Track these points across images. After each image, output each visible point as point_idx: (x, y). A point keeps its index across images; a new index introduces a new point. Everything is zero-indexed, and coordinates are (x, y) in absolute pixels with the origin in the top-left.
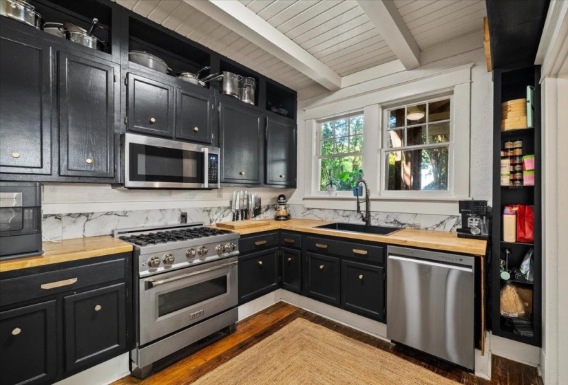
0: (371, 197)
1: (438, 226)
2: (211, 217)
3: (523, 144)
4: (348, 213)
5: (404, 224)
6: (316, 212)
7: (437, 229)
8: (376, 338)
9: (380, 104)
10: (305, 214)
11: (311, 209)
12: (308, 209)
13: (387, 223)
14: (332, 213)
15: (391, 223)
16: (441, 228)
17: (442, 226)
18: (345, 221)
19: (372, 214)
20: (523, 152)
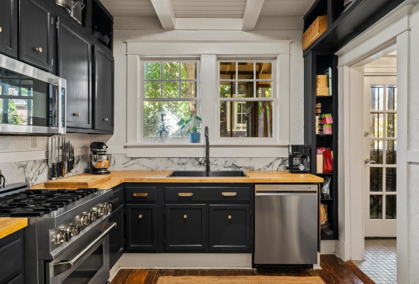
0: (211, 143)
1: (268, 166)
2: (27, 176)
3: (322, 105)
4: (184, 161)
5: (240, 167)
6: (142, 161)
7: (267, 169)
8: (239, 270)
9: (217, 55)
10: (127, 165)
11: (136, 158)
12: (132, 158)
13: (225, 167)
14: (165, 161)
15: (229, 167)
16: (270, 169)
17: (271, 166)
18: (182, 169)
19: (211, 160)
20: (322, 111)
